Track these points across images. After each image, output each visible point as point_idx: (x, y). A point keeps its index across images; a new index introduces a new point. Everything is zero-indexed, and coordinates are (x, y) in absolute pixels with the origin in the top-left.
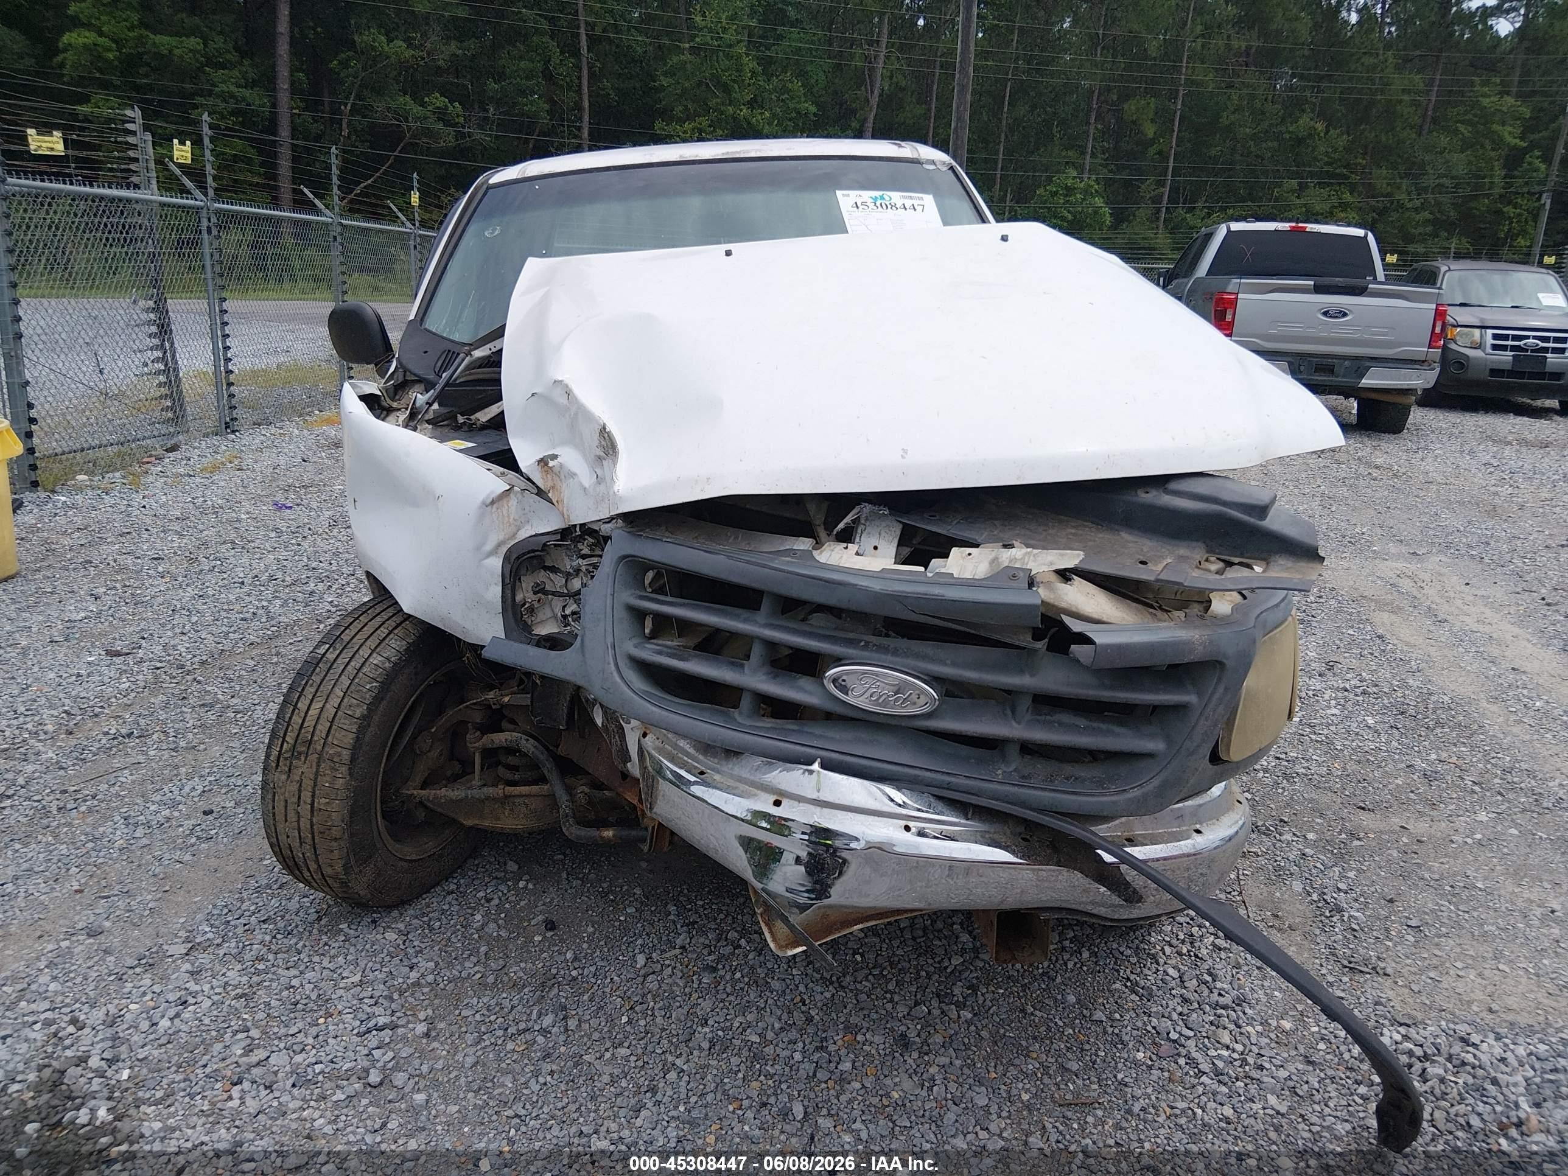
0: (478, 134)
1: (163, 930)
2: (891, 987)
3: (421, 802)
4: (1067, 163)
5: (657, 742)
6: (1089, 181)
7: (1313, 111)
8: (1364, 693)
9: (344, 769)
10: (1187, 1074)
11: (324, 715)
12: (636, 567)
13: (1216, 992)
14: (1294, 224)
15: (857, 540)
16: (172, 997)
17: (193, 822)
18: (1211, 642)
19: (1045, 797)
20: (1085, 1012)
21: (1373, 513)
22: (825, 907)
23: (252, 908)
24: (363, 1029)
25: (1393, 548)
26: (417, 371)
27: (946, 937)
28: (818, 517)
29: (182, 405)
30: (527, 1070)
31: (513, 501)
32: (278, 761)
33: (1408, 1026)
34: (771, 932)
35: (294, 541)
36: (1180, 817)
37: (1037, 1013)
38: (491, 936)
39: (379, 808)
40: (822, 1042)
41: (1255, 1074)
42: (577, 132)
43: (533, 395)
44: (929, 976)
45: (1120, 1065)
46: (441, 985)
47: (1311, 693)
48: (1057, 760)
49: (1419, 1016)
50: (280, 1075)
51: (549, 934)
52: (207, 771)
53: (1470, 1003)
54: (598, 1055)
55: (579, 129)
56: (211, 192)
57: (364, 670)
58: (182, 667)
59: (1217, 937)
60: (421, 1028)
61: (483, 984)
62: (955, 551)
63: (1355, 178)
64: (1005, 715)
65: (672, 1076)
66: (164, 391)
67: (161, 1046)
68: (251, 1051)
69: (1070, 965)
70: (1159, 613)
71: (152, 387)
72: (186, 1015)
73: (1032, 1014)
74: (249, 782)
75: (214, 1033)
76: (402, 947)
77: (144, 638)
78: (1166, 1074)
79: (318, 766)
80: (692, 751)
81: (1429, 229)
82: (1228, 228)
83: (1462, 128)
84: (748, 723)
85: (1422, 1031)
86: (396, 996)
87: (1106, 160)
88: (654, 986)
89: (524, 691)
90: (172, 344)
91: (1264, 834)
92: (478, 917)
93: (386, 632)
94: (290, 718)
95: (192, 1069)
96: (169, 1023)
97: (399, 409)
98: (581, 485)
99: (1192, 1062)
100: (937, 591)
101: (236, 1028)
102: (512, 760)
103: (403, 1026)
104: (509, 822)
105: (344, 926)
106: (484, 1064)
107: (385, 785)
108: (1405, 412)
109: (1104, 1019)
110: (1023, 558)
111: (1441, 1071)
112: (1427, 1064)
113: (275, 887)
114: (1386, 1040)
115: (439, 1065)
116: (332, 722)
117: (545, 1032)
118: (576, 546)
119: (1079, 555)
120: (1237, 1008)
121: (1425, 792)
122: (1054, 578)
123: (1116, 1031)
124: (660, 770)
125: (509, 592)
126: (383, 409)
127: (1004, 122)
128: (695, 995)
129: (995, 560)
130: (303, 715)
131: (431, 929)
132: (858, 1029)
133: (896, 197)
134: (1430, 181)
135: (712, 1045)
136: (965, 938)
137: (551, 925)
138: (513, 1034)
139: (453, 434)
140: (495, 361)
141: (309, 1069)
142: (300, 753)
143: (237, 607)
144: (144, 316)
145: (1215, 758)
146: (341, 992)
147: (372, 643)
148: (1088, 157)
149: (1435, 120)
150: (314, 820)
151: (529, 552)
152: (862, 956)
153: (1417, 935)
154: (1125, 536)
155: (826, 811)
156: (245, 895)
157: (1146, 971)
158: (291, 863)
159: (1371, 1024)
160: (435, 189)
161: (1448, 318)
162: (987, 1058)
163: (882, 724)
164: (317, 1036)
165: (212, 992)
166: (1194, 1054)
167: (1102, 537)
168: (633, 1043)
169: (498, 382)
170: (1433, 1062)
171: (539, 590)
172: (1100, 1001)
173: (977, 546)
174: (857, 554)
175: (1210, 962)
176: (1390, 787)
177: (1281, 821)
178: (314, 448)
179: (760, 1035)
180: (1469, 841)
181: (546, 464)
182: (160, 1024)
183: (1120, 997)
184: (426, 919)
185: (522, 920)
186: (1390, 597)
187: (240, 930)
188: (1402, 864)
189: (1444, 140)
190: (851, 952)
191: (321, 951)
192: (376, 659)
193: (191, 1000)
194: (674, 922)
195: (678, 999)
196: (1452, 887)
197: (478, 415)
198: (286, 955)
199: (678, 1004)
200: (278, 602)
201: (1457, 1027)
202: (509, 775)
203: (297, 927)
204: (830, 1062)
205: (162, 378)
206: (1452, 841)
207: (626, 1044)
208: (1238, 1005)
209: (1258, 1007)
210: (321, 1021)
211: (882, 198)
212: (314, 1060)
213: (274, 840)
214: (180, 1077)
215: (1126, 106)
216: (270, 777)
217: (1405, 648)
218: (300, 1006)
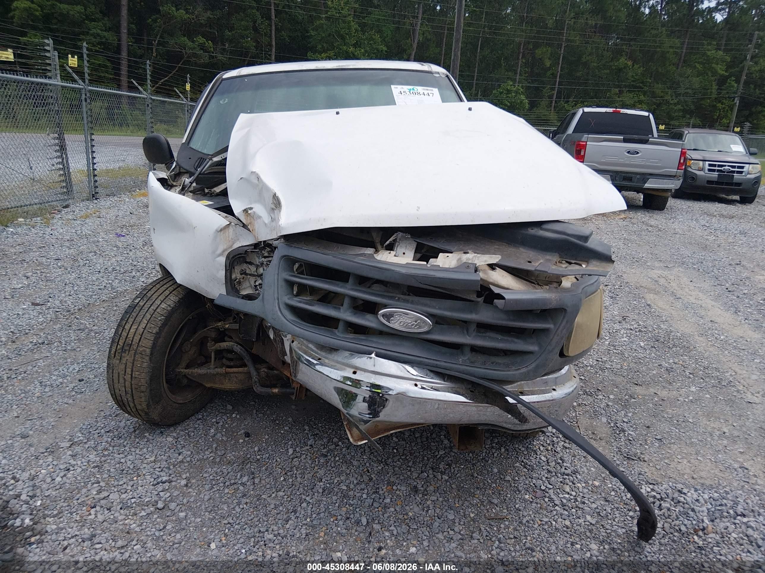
0: (220, 57)
1: (58, 436)
2: (410, 464)
3: (185, 375)
4: (508, 78)
5: (298, 345)
6: (518, 87)
7: (627, 55)
8: (640, 331)
9: (147, 358)
10: (549, 505)
11: (138, 332)
12: (290, 261)
13: (564, 468)
14: (614, 109)
15: (395, 249)
16: (62, 467)
17: (74, 385)
18: (560, 300)
19: (482, 371)
20: (502, 476)
21: (648, 247)
22: (376, 421)
23: (102, 425)
24: (155, 482)
25: (657, 264)
26: (185, 168)
27: (437, 442)
28: (377, 239)
29: (71, 185)
30: (234, 502)
31: (231, 230)
32: (115, 354)
33: (654, 484)
34: (351, 434)
35: (125, 252)
36: (546, 383)
37: (479, 477)
38: (218, 439)
39: (164, 378)
40: (376, 489)
41: (581, 506)
42: (269, 57)
43: (241, 178)
44: (428, 459)
45: (517, 501)
46: (194, 463)
47: (614, 331)
48: (487, 354)
49: (660, 480)
50: (114, 503)
51: (247, 439)
52: (81, 360)
53: (683, 474)
54: (269, 495)
55: (270, 55)
56: (87, 81)
57: (158, 310)
58: (69, 311)
59: (565, 442)
60: (184, 482)
61: (214, 462)
62: (441, 255)
63: (646, 89)
64: (463, 333)
65: (304, 505)
66: (63, 178)
67: (56, 490)
68: (101, 492)
69: (495, 455)
70: (537, 286)
71: (56, 176)
72: (69, 475)
73: (477, 477)
74: (101, 366)
75: (83, 484)
76: (175, 444)
77: (50, 297)
78: (539, 505)
79: (135, 356)
80: (315, 349)
81: (681, 114)
82: (583, 110)
83: (698, 65)
84: (342, 336)
85: (660, 487)
86: (171, 467)
87: (527, 77)
88: (297, 463)
89: (236, 322)
90: (67, 155)
91: (590, 395)
92: (212, 431)
93: (169, 292)
94: (121, 333)
95: (71, 501)
96: (60, 479)
97: (177, 186)
98: (264, 222)
99: (551, 500)
100: (432, 273)
101: (93, 481)
102: (230, 356)
103: (175, 481)
104: (228, 385)
105: (147, 434)
106: (214, 499)
107: (168, 367)
108: (665, 200)
109: (510, 480)
110: (473, 258)
111: (668, 505)
112: (662, 502)
113: (114, 416)
114: (643, 491)
115: (192, 500)
116: (142, 335)
117: (243, 484)
118: (261, 252)
119: (498, 257)
120: (573, 475)
121: (667, 377)
122: (487, 268)
123: (516, 485)
124: (299, 358)
125: (228, 274)
126: (169, 185)
127: (478, 58)
128: (316, 468)
129: (459, 259)
130: (127, 331)
131: (189, 436)
132: (394, 484)
133: (420, 89)
134: (682, 91)
135: (324, 490)
136: (446, 442)
137: (247, 435)
138: (228, 485)
139: (202, 197)
140: (223, 163)
141: (129, 501)
142: (126, 350)
143: (97, 283)
144: (53, 141)
145: (562, 354)
146: (145, 465)
147: (162, 298)
148: (518, 75)
149: (685, 62)
150: (133, 382)
151: (238, 255)
152: (397, 450)
153: (660, 443)
154: (522, 249)
155: (377, 376)
156: (98, 419)
157: (531, 458)
158: (121, 404)
159: (636, 483)
160: (199, 83)
161: (687, 155)
162: (454, 498)
163: (406, 337)
164: (133, 486)
165: (82, 465)
166: (553, 496)
167: (512, 250)
168: (286, 489)
169: (225, 173)
170: (665, 501)
171: (243, 273)
172: (509, 471)
173: (452, 253)
174: (395, 256)
175: (561, 454)
176: (650, 374)
177: (598, 389)
178: (136, 207)
179: (347, 486)
180: (687, 400)
181: (247, 212)
182: (56, 480)
183: (518, 470)
184: (187, 431)
185: (233, 432)
186: (654, 287)
187: (96, 436)
188: (654, 410)
189: (689, 71)
190: (392, 448)
191: (135, 446)
192: (163, 306)
193: (72, 469)
194: (307, 434)
195: (308, 469)
196: (677, 421)
197: (215, 189)
198: (118, 448)
199: (308, 472)
200: (117, 281)
201: (677, 485)
202: (228, 363)
203: (124, 434)
204: (380, 499)
205: (62, 172)
206: (678, 400)
207: (282, 490)
208: (574, 474)
209: (583, 475)
210: (135, 478)
211: (413, 89)
212: (131, 497)
213: (113, 392)
214: (66, 504)
215: (537, 51)
216: (111, 361)
217: (660, 311)
218: (124, 471)
